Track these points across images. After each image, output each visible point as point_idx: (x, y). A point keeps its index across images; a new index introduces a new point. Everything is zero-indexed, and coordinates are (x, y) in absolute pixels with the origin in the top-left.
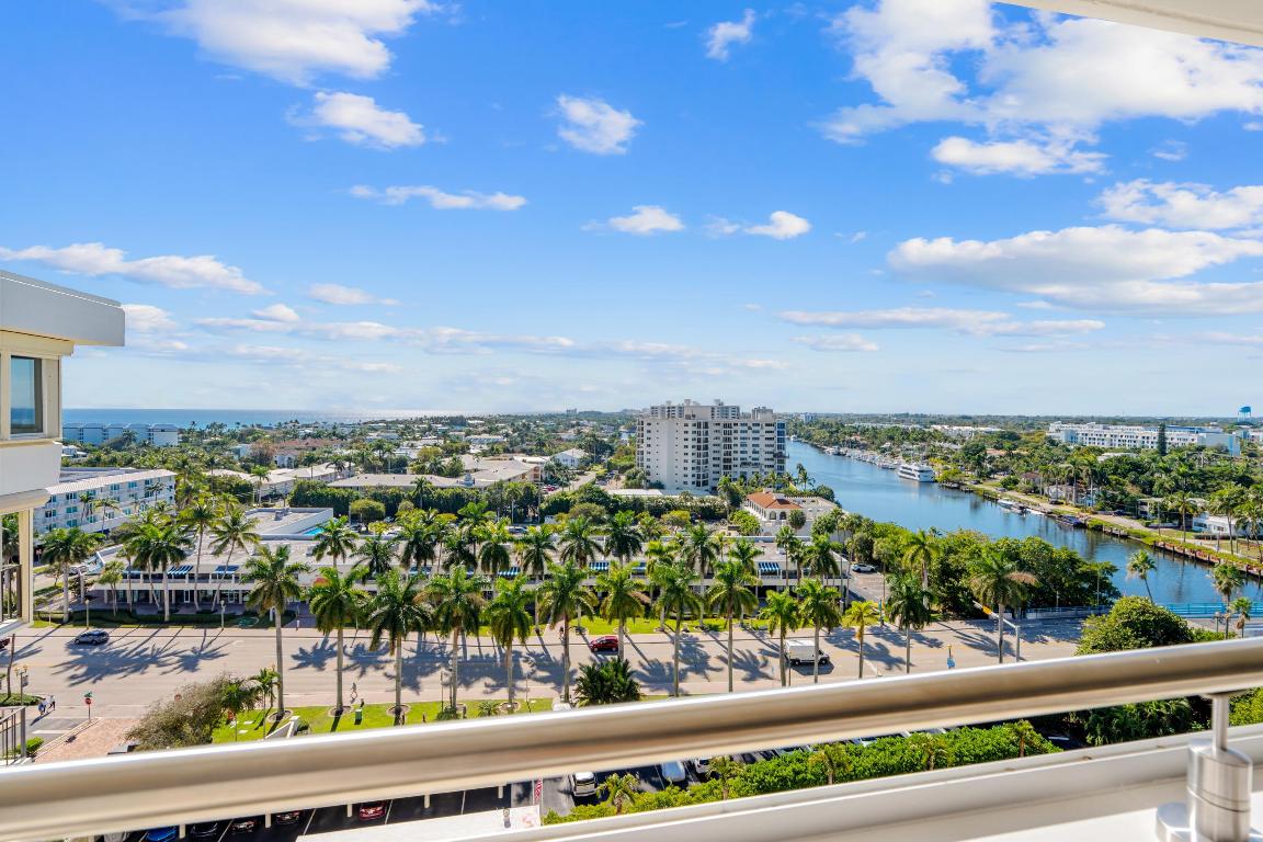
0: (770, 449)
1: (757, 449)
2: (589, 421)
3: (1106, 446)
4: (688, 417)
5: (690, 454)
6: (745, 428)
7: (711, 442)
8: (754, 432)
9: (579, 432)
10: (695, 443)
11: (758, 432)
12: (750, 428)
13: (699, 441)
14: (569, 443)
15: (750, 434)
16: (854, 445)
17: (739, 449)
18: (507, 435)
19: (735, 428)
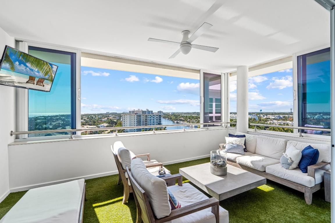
0: (157, 122)
1: (154, 122)
2: (112, 115)
3: (234, 119)
4: (135, 114)
5: (136, 124)
6: (151, 117)
7: (142, 120)
8: (153, 117)
9: (108, 119)
10: (137, 121)
11: (154, 117)
12: (152, 116)
13: (138, 120)
14: (105, 122)
15: (152, 118)
16: (181, 120)
17: (149, 122)
18: (85, 120)
19: (148, 117)
